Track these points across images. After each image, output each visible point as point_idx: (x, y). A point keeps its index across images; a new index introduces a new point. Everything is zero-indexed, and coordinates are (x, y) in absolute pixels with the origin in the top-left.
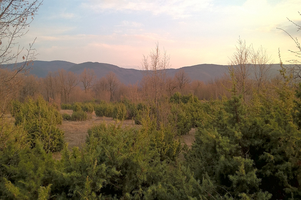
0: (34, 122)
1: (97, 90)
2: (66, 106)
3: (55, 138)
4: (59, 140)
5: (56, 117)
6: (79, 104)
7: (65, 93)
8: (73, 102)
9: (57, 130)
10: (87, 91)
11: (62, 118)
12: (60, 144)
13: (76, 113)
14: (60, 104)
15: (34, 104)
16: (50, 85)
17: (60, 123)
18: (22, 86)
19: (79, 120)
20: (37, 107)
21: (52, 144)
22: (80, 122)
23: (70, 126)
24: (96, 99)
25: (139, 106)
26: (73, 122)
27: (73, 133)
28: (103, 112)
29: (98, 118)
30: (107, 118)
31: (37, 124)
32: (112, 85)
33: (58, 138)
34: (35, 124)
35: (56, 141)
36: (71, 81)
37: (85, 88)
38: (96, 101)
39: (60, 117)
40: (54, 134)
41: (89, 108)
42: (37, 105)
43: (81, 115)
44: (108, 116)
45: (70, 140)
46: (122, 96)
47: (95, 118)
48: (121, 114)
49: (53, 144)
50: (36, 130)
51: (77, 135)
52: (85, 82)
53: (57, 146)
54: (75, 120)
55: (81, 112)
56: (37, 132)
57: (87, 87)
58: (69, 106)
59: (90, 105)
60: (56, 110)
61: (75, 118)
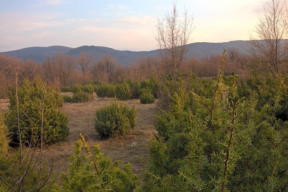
0: (29, 105)
1: (95, 72)
2: (65, 88)
3: (56, 124)
4: (62, 127)
5: (56, 99)
6: (78, 86)
7: (64, 76)
8: (72, 85)
9: (58, 114)
10: (85, 73)
11: (63, 100)
12: (62, 131)
13: (77, 94)
14: (60, 87)
15: (31, 85)
16: (49, 69)
17: (61, 105)
18: (21, 71)
19: (81, 101)
20: (34, 88)
21: (53, 133)
22: (82, 104)
23: (72, 108)
24: (94, 81)
25: (143, 84)
26: (75, 104)
27: (76, 116)
28: (104, 93)
29: (99, 99)
30: (109, 98)
31: (32, 107)
32: (109, 67)
33: (59, 124)
34: (30, 107)
35: (57, 128)
36: (69, 65)
37: (83, 70)
38: (94, 83)
39: (60, 99)
40: (55, 120)
41: (89, 89)
42: (35, 86)
43: (82, 96)
44: (110, 96)
45: (74, 125)
46: (119, 77)
47: (97, 99)
48: (125, 93)
49: (55, 132)
50: (31, 115)
51: (81, 118)
52: (83, 65)
53: (59, 134)
54: (77, 102)
55: (82, 93)
56: (32, 118)
57: (85, 70)
58: (68, 89)
59: (90, 86)
60: (56, 92)
61: (76, 100)
